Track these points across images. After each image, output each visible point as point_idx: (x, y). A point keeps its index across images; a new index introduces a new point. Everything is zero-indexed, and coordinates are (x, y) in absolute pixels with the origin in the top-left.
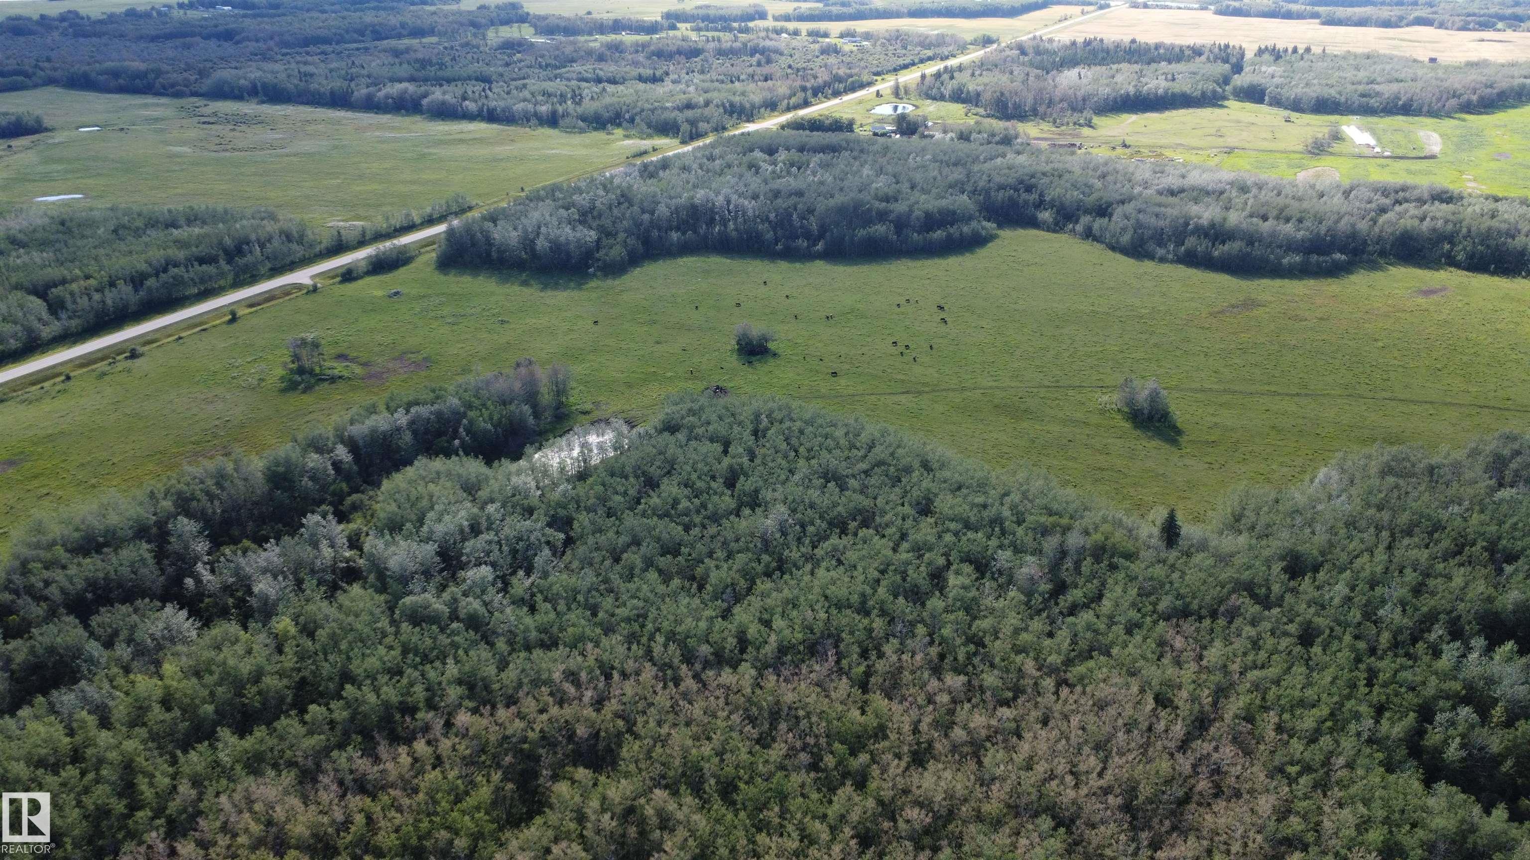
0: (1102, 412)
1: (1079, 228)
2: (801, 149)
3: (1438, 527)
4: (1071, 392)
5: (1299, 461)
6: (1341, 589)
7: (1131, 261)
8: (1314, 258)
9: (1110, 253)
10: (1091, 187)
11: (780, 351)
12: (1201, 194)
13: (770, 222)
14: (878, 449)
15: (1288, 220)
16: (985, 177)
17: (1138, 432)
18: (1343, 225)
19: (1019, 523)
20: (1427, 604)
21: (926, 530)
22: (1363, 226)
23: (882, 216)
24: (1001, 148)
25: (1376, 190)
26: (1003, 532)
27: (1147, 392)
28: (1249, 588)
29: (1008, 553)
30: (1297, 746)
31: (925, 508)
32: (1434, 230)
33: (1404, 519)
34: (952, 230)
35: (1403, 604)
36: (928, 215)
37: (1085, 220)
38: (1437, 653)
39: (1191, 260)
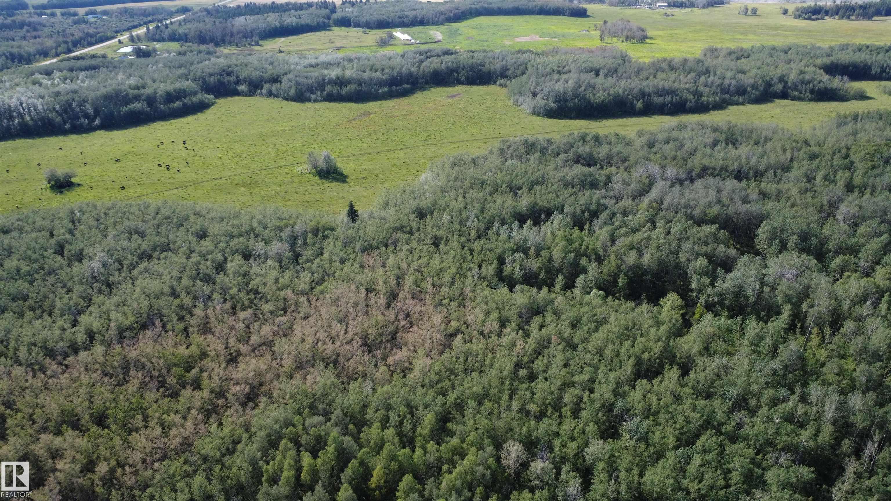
0: (301, 175)
1: (264, 91)
3: (483, 183)
4: (280, 169)
6: (446, 217)
7: (298, 104)
8: (394, 88)
9: (285, 102)
10: (266, 69)
12: (328, 65)
14: (163, 211)
15: (376, 71)
16: (200, 71)
18: (404, 70)
19: (265, 228)
20: (487, 215)
21: (207, 244)
22: (414, 69)
23: (137, 98)
24: (207, 56)
25: (416, 53)
26: (256, 236)
27: (323, 158)
28: (401, 229)
29: (262, 244)
30: (445, 290)
31: (202, 235)
32: (448, 68)
33: (467, 183)
34: (185, 101)
35: (477, 216)
36: (168, 94)
37: (266, 86)
38: (498, 235)
39: (331, 98)
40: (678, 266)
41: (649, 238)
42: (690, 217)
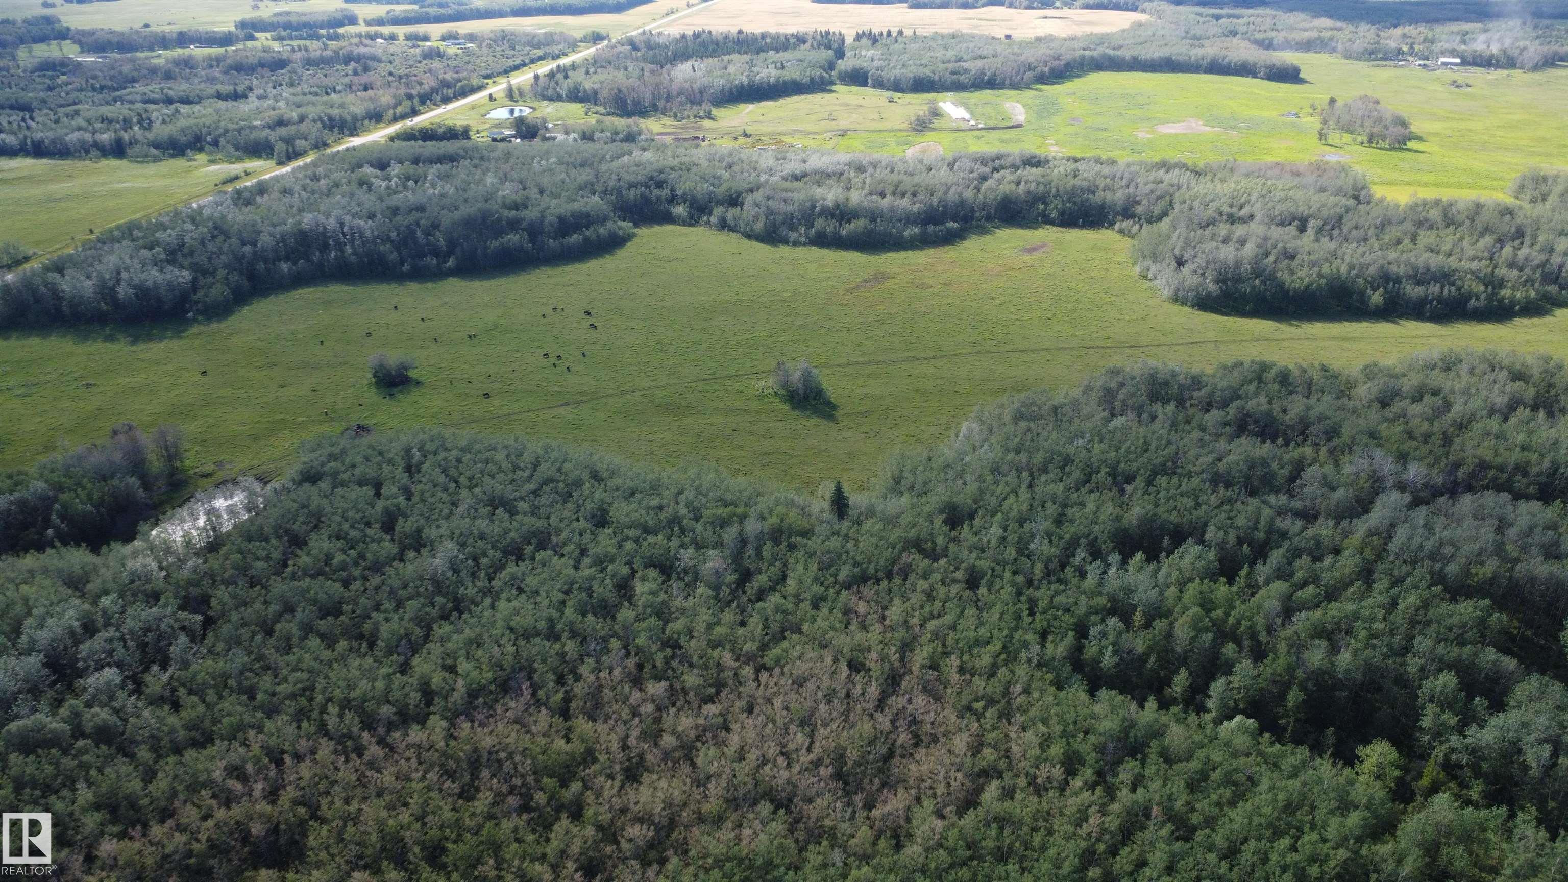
0: (761, 397)
1: (714, 219)
2: (416, 161)
3: (1068, 460)
4: (728, 383)
5: (943, 419)
6: (995, 531)
7: (768, 248)
8: (931, 228)
9: (746, 241)
10: (719, 178)
11: (423, 379)
12: (823, 176)
13: (392, 242)
14: (543, 467)
15: (903, 195)
16: (614, 177)
17: (797, 413)
18: (952, 196)
19: (697, 519)
20: (1069, 531)
21: (605, 542)
22: (969, 194)
23: (514, 225)
24: (626, 146)
25: (975, 160)
26: (683, 531)
27: (799, 373)
28: (917, 545)
29: (691, 551)
30: (979, 683)
31: (601, 520)
32: (1029, 192)
33: (1038, 458)
34: (588, 233)
35: (1049, 535)
36: (561, 220)
37: (718, 211)
38: (1083, 574)
39: (822, 241)
40: (1402, 681)
41: (1356, 617)
42: (1438, 578)
